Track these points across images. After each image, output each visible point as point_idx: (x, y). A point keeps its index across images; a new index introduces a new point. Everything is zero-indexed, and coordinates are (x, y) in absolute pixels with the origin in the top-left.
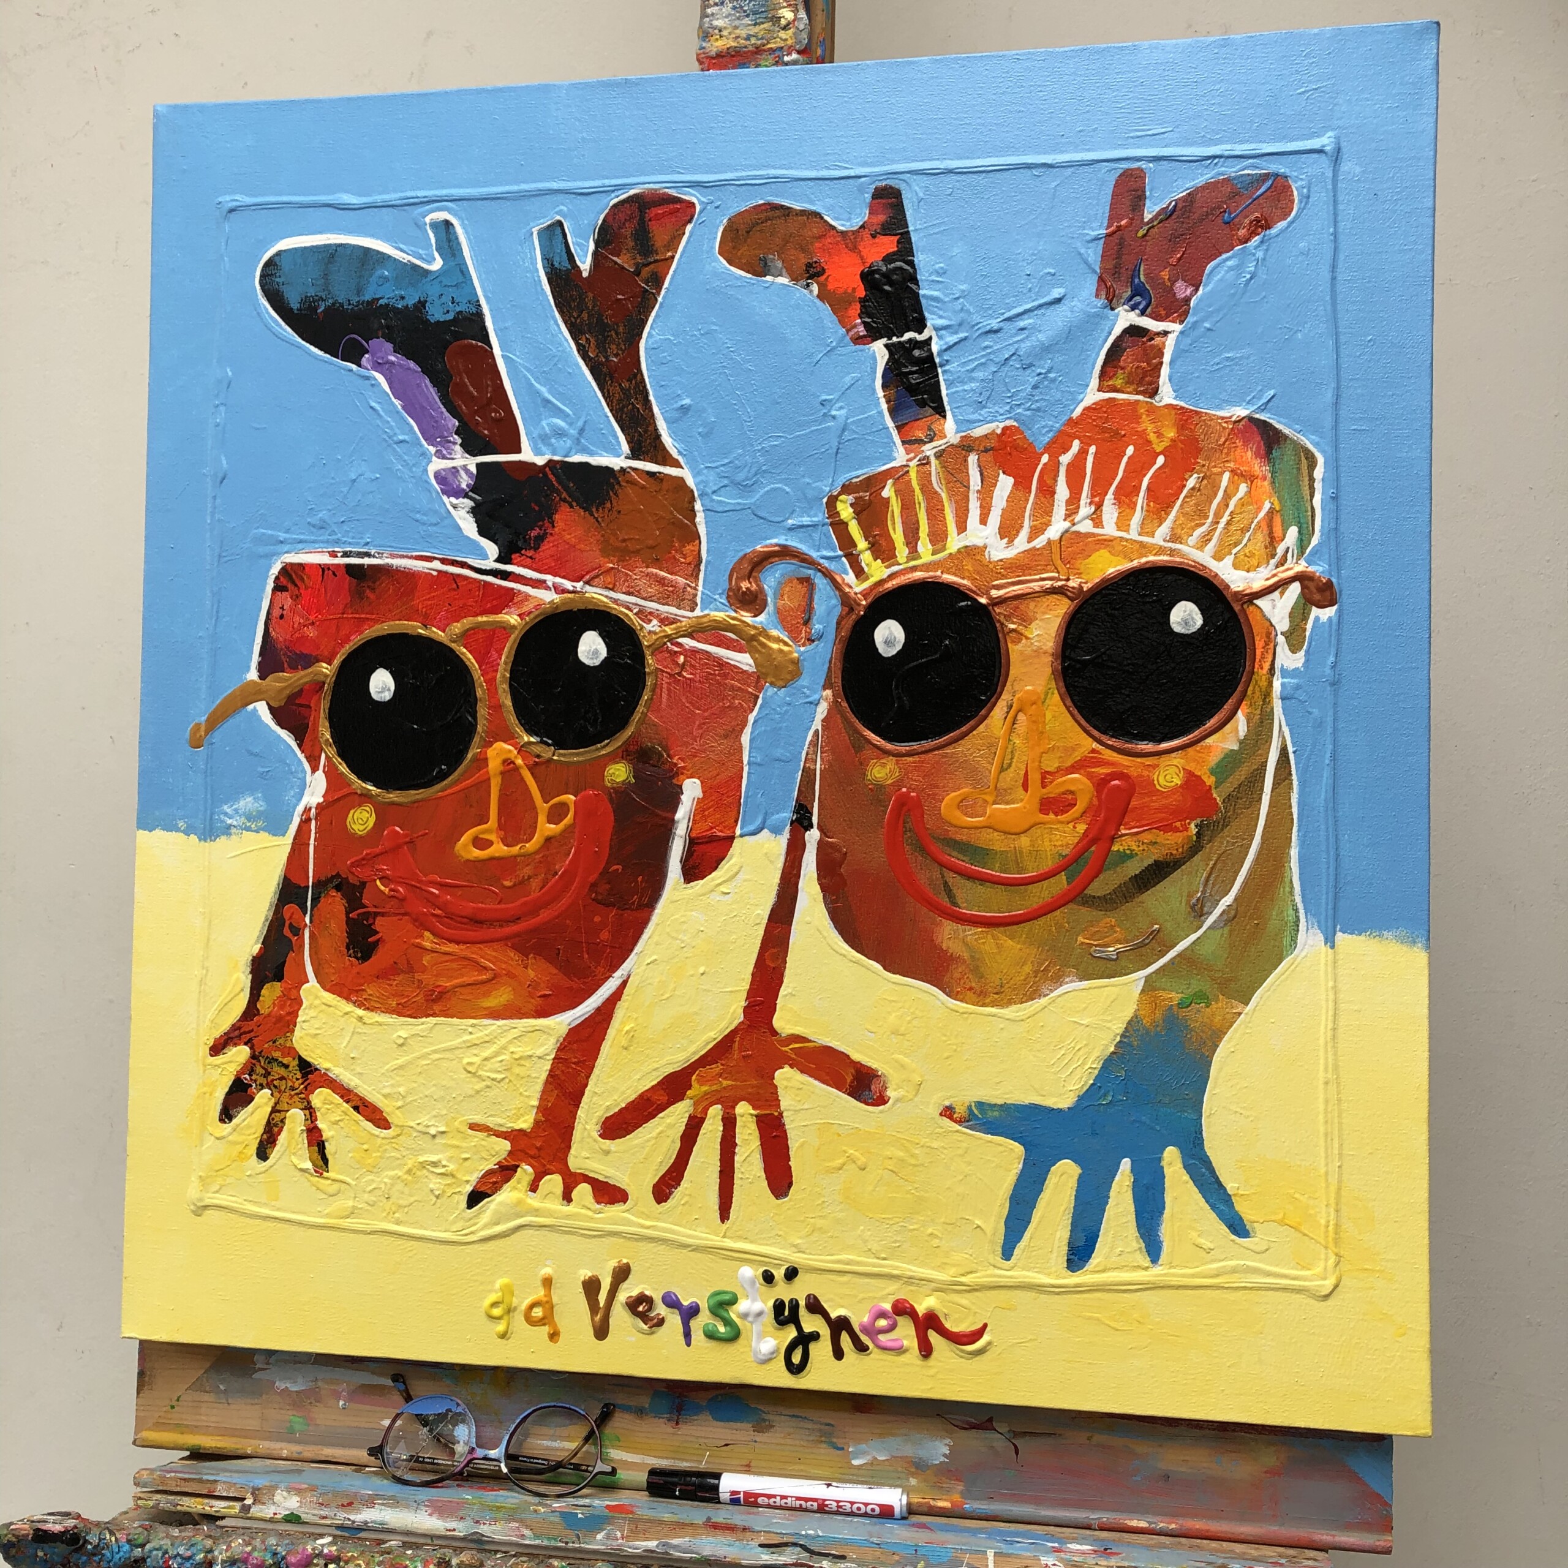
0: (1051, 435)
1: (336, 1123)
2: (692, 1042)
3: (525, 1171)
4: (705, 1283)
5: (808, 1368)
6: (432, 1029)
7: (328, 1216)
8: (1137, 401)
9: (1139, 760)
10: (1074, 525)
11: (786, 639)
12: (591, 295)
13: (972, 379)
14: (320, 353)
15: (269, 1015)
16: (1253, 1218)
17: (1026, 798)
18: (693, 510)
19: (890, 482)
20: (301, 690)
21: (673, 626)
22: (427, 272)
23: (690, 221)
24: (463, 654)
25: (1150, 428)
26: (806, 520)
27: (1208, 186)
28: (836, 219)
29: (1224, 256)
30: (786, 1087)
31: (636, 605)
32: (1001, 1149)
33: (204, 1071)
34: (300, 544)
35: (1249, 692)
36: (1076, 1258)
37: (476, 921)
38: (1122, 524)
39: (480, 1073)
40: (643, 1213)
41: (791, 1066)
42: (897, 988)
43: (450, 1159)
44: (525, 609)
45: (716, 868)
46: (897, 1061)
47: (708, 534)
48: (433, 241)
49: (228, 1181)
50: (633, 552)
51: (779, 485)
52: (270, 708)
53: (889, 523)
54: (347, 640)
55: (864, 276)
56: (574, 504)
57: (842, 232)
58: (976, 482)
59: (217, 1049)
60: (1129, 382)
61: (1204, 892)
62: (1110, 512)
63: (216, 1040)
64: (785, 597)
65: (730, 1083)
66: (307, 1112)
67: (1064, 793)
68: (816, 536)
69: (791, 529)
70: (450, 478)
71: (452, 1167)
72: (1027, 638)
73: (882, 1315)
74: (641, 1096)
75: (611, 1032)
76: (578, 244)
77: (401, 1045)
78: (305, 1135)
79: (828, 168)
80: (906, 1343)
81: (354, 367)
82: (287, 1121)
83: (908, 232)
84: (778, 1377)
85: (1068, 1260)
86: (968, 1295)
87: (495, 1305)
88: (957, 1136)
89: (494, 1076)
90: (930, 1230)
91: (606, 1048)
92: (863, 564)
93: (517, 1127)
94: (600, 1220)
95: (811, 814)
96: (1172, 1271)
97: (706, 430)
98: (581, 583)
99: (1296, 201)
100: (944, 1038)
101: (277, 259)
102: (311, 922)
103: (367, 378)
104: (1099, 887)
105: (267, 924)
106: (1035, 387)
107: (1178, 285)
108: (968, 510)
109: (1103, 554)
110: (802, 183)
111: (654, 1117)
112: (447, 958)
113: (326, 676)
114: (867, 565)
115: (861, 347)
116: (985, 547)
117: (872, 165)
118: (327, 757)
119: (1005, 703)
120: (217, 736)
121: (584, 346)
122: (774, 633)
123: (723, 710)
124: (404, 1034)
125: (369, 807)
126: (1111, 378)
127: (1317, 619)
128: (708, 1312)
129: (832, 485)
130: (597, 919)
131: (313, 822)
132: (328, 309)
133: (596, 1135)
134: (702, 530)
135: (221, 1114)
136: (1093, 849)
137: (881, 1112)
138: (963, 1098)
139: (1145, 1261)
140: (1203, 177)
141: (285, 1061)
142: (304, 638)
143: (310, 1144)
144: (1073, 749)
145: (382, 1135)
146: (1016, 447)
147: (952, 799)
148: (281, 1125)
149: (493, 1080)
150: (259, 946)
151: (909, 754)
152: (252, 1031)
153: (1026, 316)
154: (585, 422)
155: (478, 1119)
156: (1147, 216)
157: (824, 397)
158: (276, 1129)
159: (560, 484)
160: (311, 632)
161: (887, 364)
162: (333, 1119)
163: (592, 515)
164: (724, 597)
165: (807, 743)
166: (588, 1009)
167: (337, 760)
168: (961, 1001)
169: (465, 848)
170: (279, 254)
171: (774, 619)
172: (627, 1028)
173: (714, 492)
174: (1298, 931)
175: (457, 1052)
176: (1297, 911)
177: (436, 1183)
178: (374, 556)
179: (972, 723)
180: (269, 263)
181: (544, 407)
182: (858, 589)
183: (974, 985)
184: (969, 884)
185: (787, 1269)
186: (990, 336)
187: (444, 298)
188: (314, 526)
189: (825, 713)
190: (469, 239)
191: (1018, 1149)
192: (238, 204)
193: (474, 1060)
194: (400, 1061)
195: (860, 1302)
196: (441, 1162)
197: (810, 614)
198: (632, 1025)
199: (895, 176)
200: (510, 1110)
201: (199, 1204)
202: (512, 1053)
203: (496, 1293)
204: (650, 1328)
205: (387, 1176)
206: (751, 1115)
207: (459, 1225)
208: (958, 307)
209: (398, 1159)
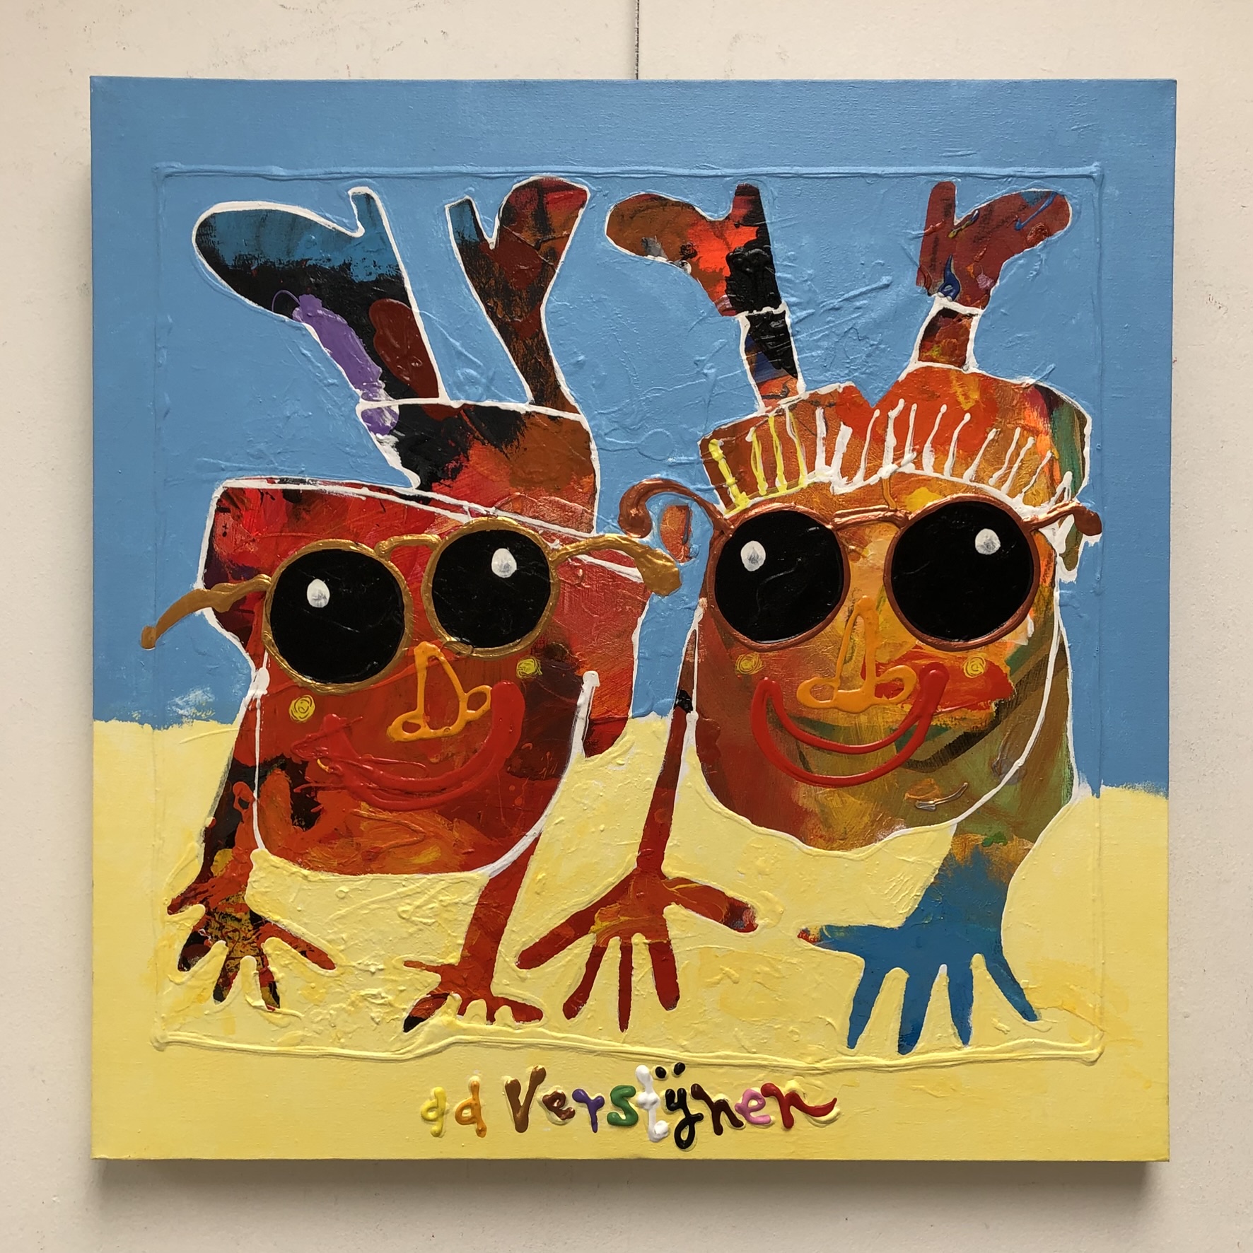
1: (286, 966)
2: (595, 887)
4: (609, 1081)
5: (693, 1143)
6: (368, 885)
7: (279, 1045)
9: (952, 653)
10: (900, 467)
11: (668, 556)
12: (497, 264)
13: (819, 348)
14: (255, 305)
15: (222, 877)
16: (1039, 1005)
18: (589, 448)
19: (752, 429)
20: (245, 598)
21: (573, 545)
22: (351, 238)
23: (582, 206)
24: (391, 567)
25: (959, 391)
26: (683, 459)
27: (1003, 200)
28: (704, 210)
29: (1016, 256)
30: (674, 920)
31: (541, 527)
32: (846, 961)
33: (164, 927)
34: (240, 472)
35: (1036, 601)
36: (905, 1044)
37: (407, 793)
38: (938, 467)
39: (414, 918)
40: (557, 1027)
42: (763, 837)
43: (388, 991)
44: (444, 530)
46: (763, 896)
47: (601, 468)
48: (356, 212)
49: (188, 1019)
50: (538, 483)
51: (659, 430)
52: (216, 613)
53: (752, 462)
54: (285, 555)
56: (486, 442)
57: (711, 222)
58: (822, 431)
59: (175, 908)
60: (942, 354)
61: (1001, 756)
62: (928, 458)
63: (173, 900)
64: (667, 521)
65: (627, 918)
66: (259, 958)
67: (894, 680)
68: (693, 472)
69: (671, 466)
70: (376, 417)
71: (390, 998)
72: (864, 557)
73: (754, 1097)
74: (552, 932)
75: (526, 881)
76: (485, 221)
77: (343, 898)
78: (258, 978)
79: (699, 168)
80: (772, 1118)
81: (286, 318)
83: (765, 225)
84: (670, 1151)
86: (820, 1077)
87: (430, 1109)
88: (813, 954)
89: (425, 921)
90: (791, 1028)
91: (521, 894)
92: (731, 496)
93: (446, 962)
94: (520, 1035)
95: (691, 699)
96: (979, 1049)
97: (599, 382)
98: (494, 508)
99: (1071, 216)
100: (801, 877)
101: (212, 221)
102: (258, 796)
103: (299, 329)
104: (921, 754)
105: (219, 799)
106: (869, 356)
107: (981, 277)
108: (815, 453)
109: (923, 490)
110: (677, 179)
111: (564, 948)
113: (268, 586)
114: (735, 496)
115: (728, 317)
116: (830, 483)
117: (736, 167)
118: (270, 656)
120: (167, 638)
121: (492, 308)
122: (659, 551)
123: (617, 614)
124: (345, 889)
125: (309, 698)
126: (928, 350)
128: (611, 1104)
129: (705, 430)
131: (258, 711)
133: (514, 965)
134: (596, 465)
135: (179, 963)
136: (917, 724)
137: (751, 937)
138: (816, 923)
139: (959, 1044)
140: (1000, 193)
141: (238, 916)
142: (246, 553)
144: (901, 645)
145: (327, 974)
146: (854, 403)
147: (805, 685)
149: (425, 924)
150: (212, 818)
151: (771, 649)
152: (207, 891)
153: (861, 298)
154: (495, 372)
155: (411, 957)
156: (957, 221)
157: (697, 358)
159: (473, 424)
161: (749, 332)
162: (282, 963)
163: (502, 451)
164: (616, 521)
165: (687, 641)
166: (505, 863)
167: (279, 658)
168: (814, 846)
169: (396, 731)
170: (214, 216)
171: (658, 539)
172: (540, 877)
173: (606, 434)
174: (1072, 784)
175: (392, 902)
176: (1071, 769)
177: (375, 1013)
178: (309, 483)
179: (821, 624)
180: (205, 224)
181: (458, 358)
182: (727, 516)
183: (824, 833)
185: (676, 1066)
186: (832, 312)
187: (366, 263)
188: (252, 456)
189: (701, 617)
190: (387, 211)
191: (860, 961)
192: (174, 170)
193: (408, 908)
194: (343, 912)
195: (736, 1088)
196: (380, 994)
197: (688, 536)
198: (544, 874)
199: (754, 178)
200: (440, 948)
201: (161, 1041)
202: (441, 901)
203: (431, 1099)
204: (563, 1119)
205: (332, 1009)
206: (645, 943)
207: (398, 1045)
208: (807, 288)
209: (342, 993)
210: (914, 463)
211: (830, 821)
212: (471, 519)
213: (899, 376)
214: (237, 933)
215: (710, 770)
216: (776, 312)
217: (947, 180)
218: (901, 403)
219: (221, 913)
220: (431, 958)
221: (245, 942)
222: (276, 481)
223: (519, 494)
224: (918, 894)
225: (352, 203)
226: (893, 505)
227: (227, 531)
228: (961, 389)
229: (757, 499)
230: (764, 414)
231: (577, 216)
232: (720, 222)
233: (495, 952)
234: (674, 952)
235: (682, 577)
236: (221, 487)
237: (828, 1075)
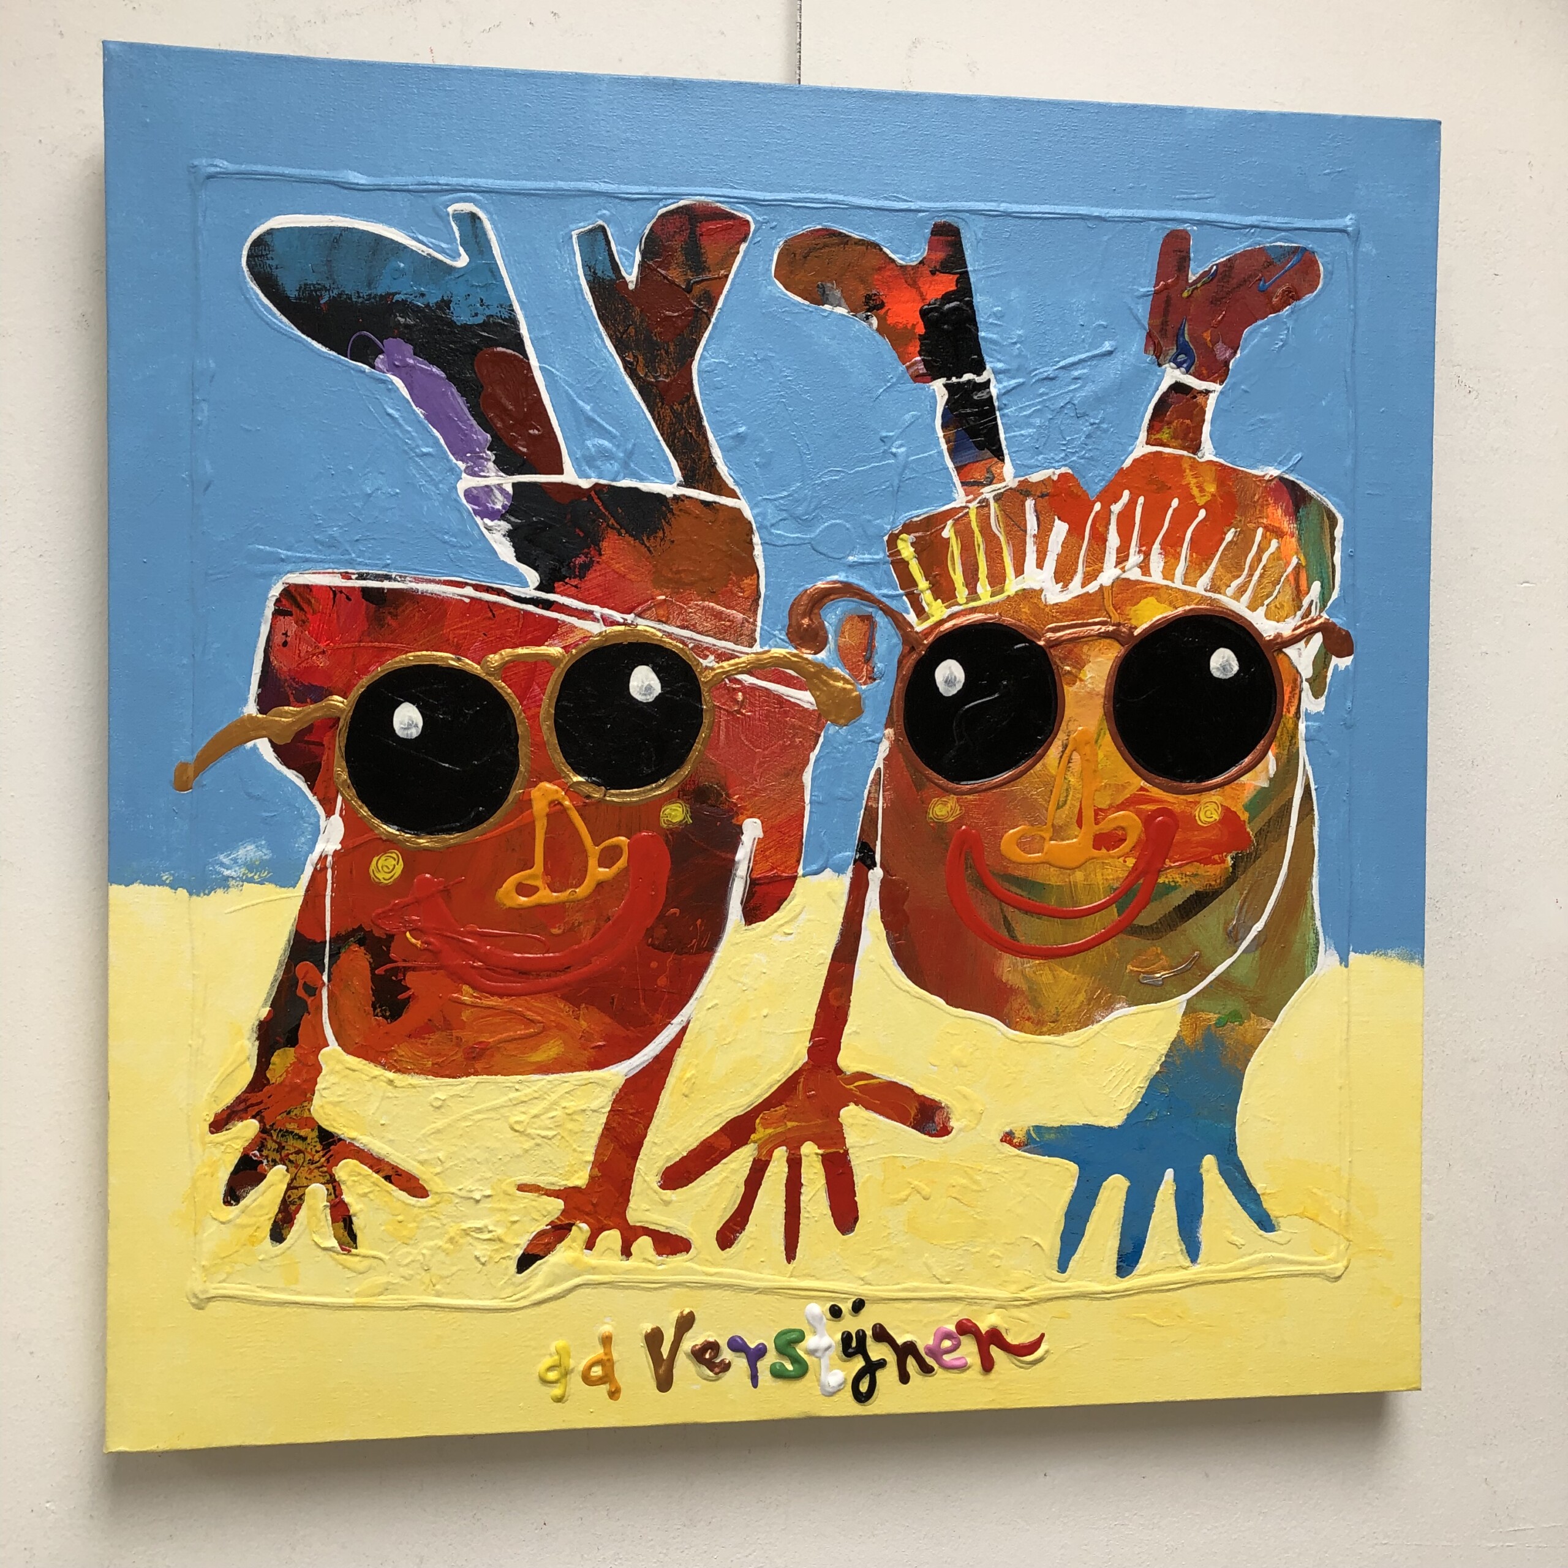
0: (1103, 484)
1: (365, 1195)
2: (755, 1086)
3: (580, 1228)
4: (772, 1324)
5: (874, 1395)
6: (472, 1088)
7: (357, 1295)
8: (1182, 456)
10: (1124, 572)
11: (847, 677)
13: (1030, 425)
14: (324, 349)
15: (281, 1084)
16: (1277, 1213)
17: (1081, 835)
18: (751, 542)
19: (950, 523)
21: (732, 662)
22: (451, 269)
23: (744, 240)
24: (502, 688)
26: (867, 557)
27: (1244, 254)
28: (893, 252)
29: (1260, 322)
30: (851, 1125)
31: (692, 639)
32: (1057, 1168)
33: (204, 1151)
34: (303, 564)
35: (1278, 734)
36: (1124, 1265)
37: (522, 972)
38: (1168, 573)
39: (529, 1131)
40: (708, 1261)
41: (857, 1104)
42: (959, 1021)
43: (497, 1223)
44: (570, 641)
45: (777, 909)
46: (959, 1092)
47: (766, 568)
48: (457, 235)
49: (237, 1267)
50: (687, 584)
51: (838, 521)
52: (274, 746)
54: (365, 670)
55: (924, 313)
56: (623, 531)
57: (902, 266)
58: (1032, 527)
59: (219, 1124)
60: (1174, 437)
61: (1238, 920)
62: (1157, 562)
63: (216, 1115)
64: (846, 634)
65: (795, 1124)
66: (330, 1186)
67: (1115, 829)
68: (878, 574)
69: (852, 566)
70: (483, 496)
71: (500, 1231)
72: (1081, 680)
73: (948, 1336)
75: (671, 1081)
76: (623, 253)
77: (439, 1108)
78: (328, 1211)
79: (886, 198)
80: (969, 1360)
81: (366, 368)
82: (306, 1197)
83: (967, 272)
84: (846, 1406)
85: (1118, 1267)
86: (1026, 1309)
87: (550, 1369)
88: (1018, 1160)
89: (544, 1133)
90: (992, 1251)
91: (665, 1097)
92: (924, 604)
93: (570, 1184)
94: (663, 1272)
95: (874, 853)
96: (1209, 1268)
97: (764, 461)
98: (632, 615)
99: (1322, 276)
100: (1005, 1068)
101: (268, 239)
103: (384, 382)
104: (1146, 918)
105: (277, 985)
106: (1088, 436)
107: (1219, 346)
108: (1024, 554)
109: (1151, 600)
110: (861, 211)
112: (489, 1012)
113: (342, 711)
114: (928, 605)
115: (921, 384)
116: (1041, 590)
117: (933, 200)
118: (344, 800)
119: (1060, 743)
120: (208, 777)
121: (631, 363)
122: (837, 670)
123: (784, 748)
124: (441, 1095)
127: (1336, 667)
128: (774, 1352)
129: (893, 522)
130: (654, 965)
132: (332, 301)
133: (656, 1186)
134: (760, 564)
135: (225, 1195)
136: (1141, 881)
137: (945, 1142)
141: (302, 1133)
142: (312, 669)
143: (334, 1221)
144: (1124, 787)
145: (419, 1204)
146: (1071, 494)
148: (298, 1202)
149: (543, 1137)
150: (268, 1009)
151: (970, 792)
152: (261, 1102)
153: (1079, 366)
154: (634, 445)
155: (528, 1179)
156: (1192, 278)
157: (884, 434)
158: (293, 1208)
159: (607, 509)
160: (322, 662)
161: (947, 404)
162: (361, 1192)
163: (643, 544)
164: (784, 633)
166: (646, 1058)
167: (356, 803)
168: (1021, 1031)
169: (508, 895)
170: (270, 232)
171: (835, 656)
172: (688, 1075)
173: (772, 525)
174: (1318, 952)
175: (502, 1111)
176: (1317, 934)
177: (482, 1250)
178: (395, 580)
179: (1030, 762)
180: (259, 242)
181: (588, 426)
183: (1032, 1015)
184: (1027, 917)
185: (854, 1302)
186: (1046, 382)
187: (471, 300)
188: (322, 543)
189: (887, 752)
190: (498, 236)
191: (1074, 1168)
192: (218, 169)
193: (522, 1118)
194: (439, 1124)
195: (925, 1326)
196: (486, 1227)
197: (872, 652)
198: (693, 1072)
199: (955, 214)
200: (563, 1167)
201: (201, 1296)
202: (564, 1108)
203: (551, 1355)
204: (716, 1374)
205: (425, 1247)
206: (817, 1154)
207: (509, 1291)
208: (1016, 352)
209: (438, 1228)
210: (1140, 567)
211: (1039, 1000)
212: (604, 628)
213: (1123, 462)
214: (302, 1155)
215: (896, 939)
216: (979, 380)
217: (1180, 228)
218: (1126, 494)
219: (281, 1130)
220: (553, 1179)
221: (312, 1167)
222: (354, 577)
223: (663, 597)
224: (1142, 1085)
225: (453, 224)
226: (1116, 618)
227: (288, 639)
228: (1195, 481)
229: (955, 609)
230: (964, 505)
231: (738, 253)
232: (913, 267)
233: (632, 1169)
234: (852, 1163)
235: (864, 703)
236: (280, 582)
237: (1034, 1306)
